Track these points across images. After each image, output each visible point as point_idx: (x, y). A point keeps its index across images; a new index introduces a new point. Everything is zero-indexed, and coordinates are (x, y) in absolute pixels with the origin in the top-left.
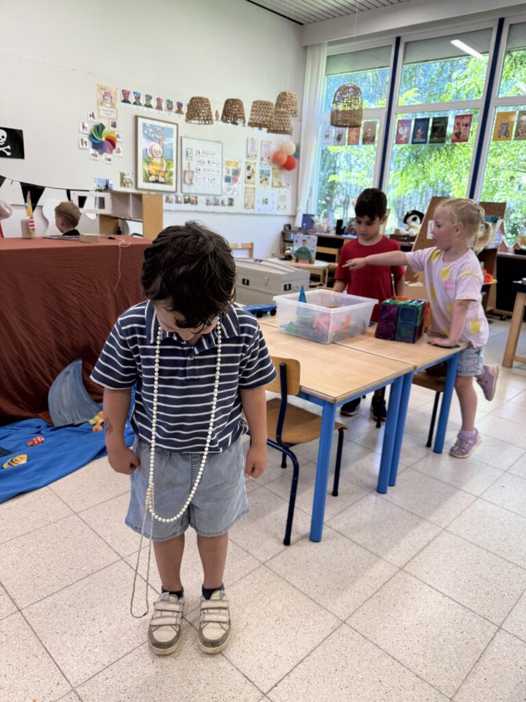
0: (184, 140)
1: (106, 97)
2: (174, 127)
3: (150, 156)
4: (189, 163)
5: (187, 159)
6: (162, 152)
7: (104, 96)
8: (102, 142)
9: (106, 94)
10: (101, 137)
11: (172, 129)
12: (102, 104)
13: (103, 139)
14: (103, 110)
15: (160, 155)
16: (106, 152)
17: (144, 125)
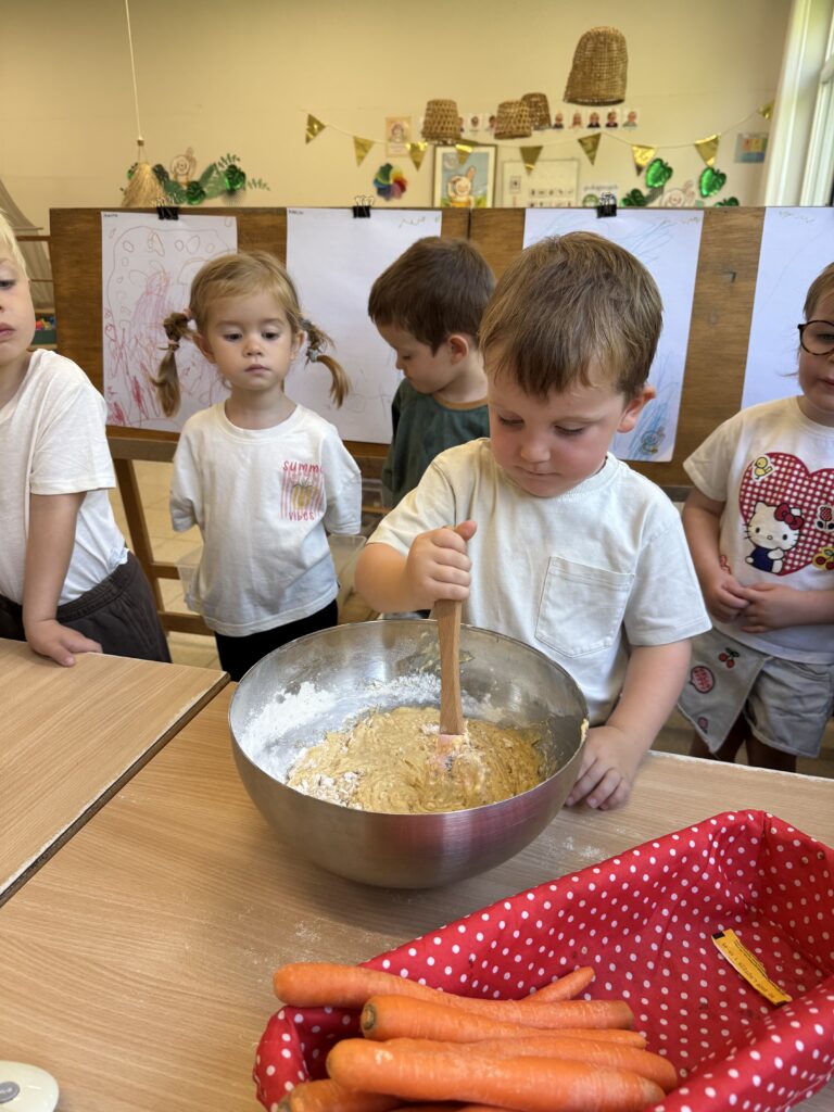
0: (507, 166)
1: (396, 132)
2: (491, 151)
3: (452, 194)
4: (514, 199)
5: (511, 193)
6: (469, 185)
7: (393, 131)
8: (389, 186)
9: (396, 127)
10: (387, 178)
11: (487, 155)
12: (390, 140)
13: (391, 182)
14: (393, 147)
15: (466, 193)
16: (393, 195)
17: (445, 156)
